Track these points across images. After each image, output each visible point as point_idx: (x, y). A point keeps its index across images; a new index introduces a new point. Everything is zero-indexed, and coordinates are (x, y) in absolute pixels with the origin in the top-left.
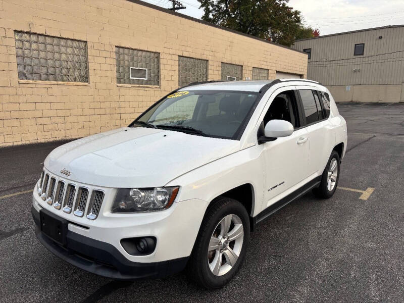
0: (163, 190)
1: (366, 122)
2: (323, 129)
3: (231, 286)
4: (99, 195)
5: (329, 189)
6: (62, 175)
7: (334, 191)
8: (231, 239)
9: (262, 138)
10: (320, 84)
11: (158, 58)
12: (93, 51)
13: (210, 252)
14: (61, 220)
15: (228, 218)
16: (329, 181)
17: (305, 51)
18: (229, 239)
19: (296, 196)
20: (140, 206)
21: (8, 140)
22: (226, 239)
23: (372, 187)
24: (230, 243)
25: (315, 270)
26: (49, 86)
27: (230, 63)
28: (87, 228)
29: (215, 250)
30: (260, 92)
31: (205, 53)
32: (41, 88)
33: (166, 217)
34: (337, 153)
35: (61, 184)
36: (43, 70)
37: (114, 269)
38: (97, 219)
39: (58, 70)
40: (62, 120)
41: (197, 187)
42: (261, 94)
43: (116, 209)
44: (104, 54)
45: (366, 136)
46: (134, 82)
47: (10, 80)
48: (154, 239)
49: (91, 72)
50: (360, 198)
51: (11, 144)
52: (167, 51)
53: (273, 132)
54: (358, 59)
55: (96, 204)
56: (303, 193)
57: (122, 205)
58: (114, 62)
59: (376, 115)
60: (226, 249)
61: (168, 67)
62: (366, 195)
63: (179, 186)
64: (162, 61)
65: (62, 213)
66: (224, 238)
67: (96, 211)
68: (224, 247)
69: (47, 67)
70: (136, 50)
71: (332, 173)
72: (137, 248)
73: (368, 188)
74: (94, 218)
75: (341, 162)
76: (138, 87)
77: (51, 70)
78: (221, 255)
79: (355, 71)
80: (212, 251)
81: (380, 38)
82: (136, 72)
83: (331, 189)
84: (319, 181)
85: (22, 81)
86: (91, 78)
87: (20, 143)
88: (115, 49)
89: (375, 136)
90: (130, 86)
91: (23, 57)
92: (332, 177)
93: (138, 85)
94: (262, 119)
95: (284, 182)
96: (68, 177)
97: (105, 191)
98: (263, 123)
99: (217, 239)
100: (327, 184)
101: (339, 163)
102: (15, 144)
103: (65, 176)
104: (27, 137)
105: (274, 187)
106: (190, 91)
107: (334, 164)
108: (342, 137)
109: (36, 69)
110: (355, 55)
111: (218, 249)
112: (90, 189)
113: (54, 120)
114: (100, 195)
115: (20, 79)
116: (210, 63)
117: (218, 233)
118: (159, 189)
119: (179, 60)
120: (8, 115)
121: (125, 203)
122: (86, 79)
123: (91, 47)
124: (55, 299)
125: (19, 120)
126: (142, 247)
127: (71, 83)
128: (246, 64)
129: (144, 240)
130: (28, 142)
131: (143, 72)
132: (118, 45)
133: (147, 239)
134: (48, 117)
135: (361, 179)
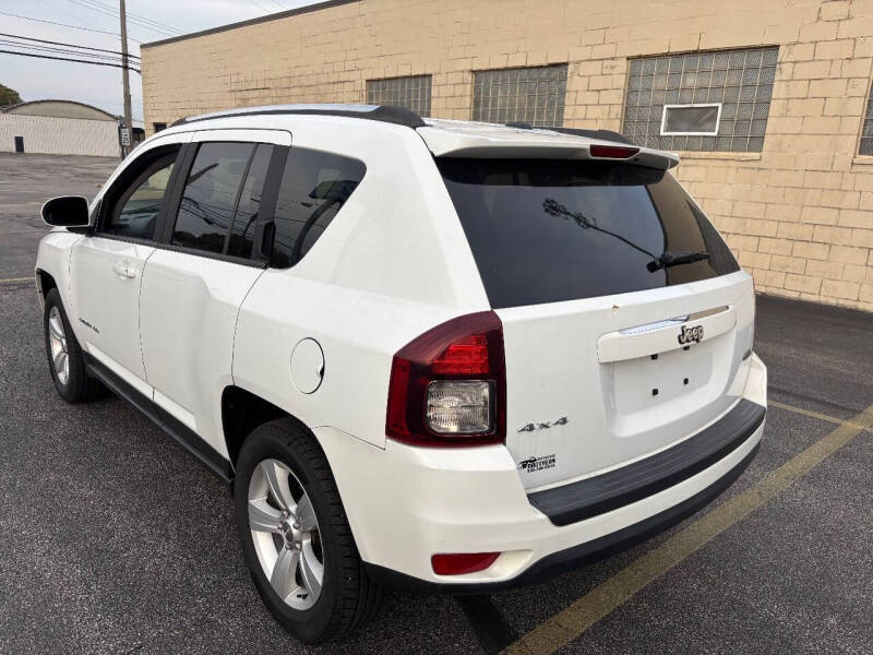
47: (834, 156)
87: (814, 298)
104: (835, 289)
130: (833, 302)
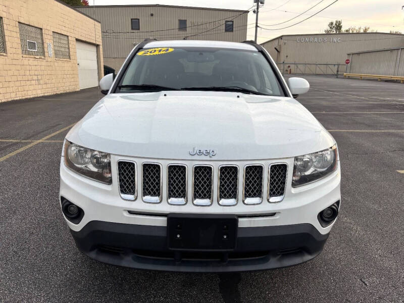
28: (273, 214)
54: (136, 34)
81: (152, 15)
96: (214, 158)
110: (132, 29)
112: (266, 165)
126: (330, 215)
128: (44, 27)
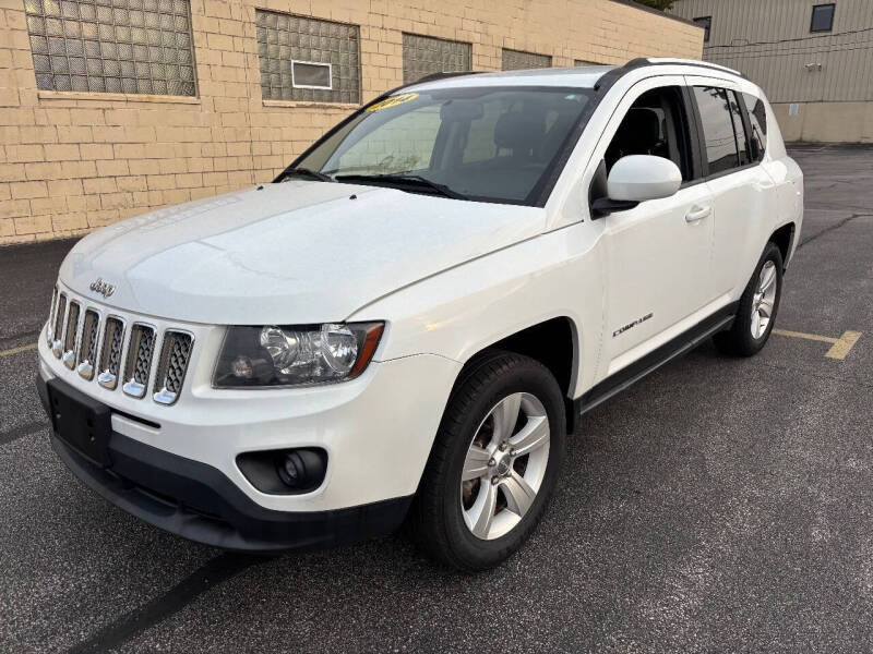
0: (343, 331)
1: (833, 186)
2: (746, 189)
3: (518, 565)
4: (180, 342)
5: (754, 335)
6: (95, 295)
7: (766, 340)
8: (518, 452)
9: (602, 202)
10: (743, 76)
11: (355, 38)
12: (205, 20)
13: (465, 483)
14: (92, 405)
15: (512, 402)
16: (756, 316)
17: (697, 21)
18: (513, 453)
19: (674, 351)
20: (285, 371)
21: (22, 229)
22: (506, 452)
23: (854, 329)
24: (516, 461)
25: (724, 526)
26: (108, 105)
27: (522, 49)
28: (156, 426)
29: (479, 479)
30: (597, 88)
31: (466, 27)
32: (90, 109)
33: (352, 398)
34: (777, 248)
35: (92, 315)
36: (93, 67)
37: (224, 526)
38: (177, 405)
39: (126, 68)
40: (141, 183)
41: (435, 325)
42: (599, 92)
43: (224, 378)
44: (231, 27)
45: (837, 216)
46: (301, 95)
47: (18, 92)
48: (321, 453)
49: (201, 71)
50: (828, 355)
51: (30, 238)
52: (378, 21)
53: (630, 186)
54: (820, 40)
55: (175, 365)
56: (694, 342)
57: (241, 369)
58: (254, 46)
59: (857, 171)
60: (506, 476)
61: (379, 60)
62: (842, 347)
63: (383, 322)
64: (364, 46)
65: (97, 389)
66: (501, 448)
67: (175, 384)
68: (502, 471)
69: (99, 58)
70: (304, 17)
71: (764, 296)
72: (279, 476)
73: (847, 333)
74: (169, 400)
75: (784, 270)
76: (311, 107)
77: (110, 68)
78: (494, 490)
79: (810, 70)
80: (471, 481)
82: (306, 71)
83: (758, 333)
84: (731, 314)
85: (47, 94)
86: (204, 86)
87: (50, 236)
88: (254, 17)
89: (856, 216)
90: (293, 104)
91: (44, 36)
92: (761, 306)
93: (311, 103)
94: (600, 155)
95: (650, 316)
96: (107, 301)
97: (195, 332)
98: (604, 164)
99: (484, 452)
100: (751, 321)
101: (780, 273)
102: (40, 238)
103: (99, 296)
104: (66, 222)
105: (627, 328)
106: (421, 93)
107: (769, 274)
108: (790, 210)
109: (76, 66)
110: (811, 31)
111: (486, 476)
112: (159, 329)
113: (122, 183)
114: (186, 345)
115: (41, 88)
116: (476, 49)
117: (486, 437)
118: (334, 329)
119: (404, 45)
120: (18, 172)
121: (248, 363)
122: (191, 87)
123: (200, 11)
124: (98, 590)
125: (44, 183)
126: (292, 473)
127: (157, 97)
128: (558, 52)
129: (294, 457)
130: (68, 234)
131: (322, 72)
132: (262, 6)
133: (301, 453)
134: (111, 177)
135: (828, 311)
